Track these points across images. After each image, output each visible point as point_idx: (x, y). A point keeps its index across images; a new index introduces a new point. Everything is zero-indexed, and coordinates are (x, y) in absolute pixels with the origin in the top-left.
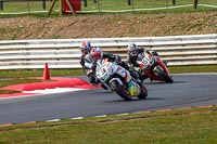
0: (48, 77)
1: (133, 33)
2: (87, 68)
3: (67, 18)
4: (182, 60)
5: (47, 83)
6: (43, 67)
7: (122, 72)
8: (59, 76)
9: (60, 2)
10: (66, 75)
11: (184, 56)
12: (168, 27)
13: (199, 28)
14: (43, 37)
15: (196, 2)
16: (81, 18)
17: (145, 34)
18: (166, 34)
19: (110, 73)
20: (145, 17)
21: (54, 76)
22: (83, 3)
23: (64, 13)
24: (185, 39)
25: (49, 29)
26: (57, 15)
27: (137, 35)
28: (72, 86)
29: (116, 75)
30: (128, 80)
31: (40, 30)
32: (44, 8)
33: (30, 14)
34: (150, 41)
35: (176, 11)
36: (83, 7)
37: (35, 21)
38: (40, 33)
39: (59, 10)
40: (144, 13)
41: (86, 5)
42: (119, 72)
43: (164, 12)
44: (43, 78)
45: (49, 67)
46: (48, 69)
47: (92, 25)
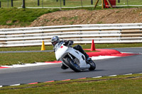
0: (94, 49)
3: (106, 10)
5: (93, 52)
6: (91, 42)
8: (101, 48)
10: (106, 47)
14: (91, 23)
16: (116, 10)
21: (98, 48)
23: (105, 7)
25: (95, 17)
26: (100, 8)
28: (110, 55)
31: (89, 18)
33: (82, 8)
36: (117, 3)
37: (86, 12)
39: (101, 5)
44: (91, 49)
45: (95, 42)
46: (94, 44)
47: (123, 15)
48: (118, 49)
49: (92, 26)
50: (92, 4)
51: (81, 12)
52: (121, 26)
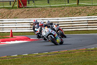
0: (12, 36)
1: (50, 16)
2: (36, 31)
3: (20, 9)
4: (72, 28)
5: (12, 38)
6: (10, 31)
7: (53, 32)
8: (17, 35)
9: (17, 2)
10: (20, 35)
11: (73, 26)
12: (66, 13)
13: (80, 14)
14: (10, 18)
15: (78, 2)
16: (27, 9)
17: (55, 17)
18: (65, 16)
19: (48, 33)
20: (55, 9)
21: (15, 35)
22: (27, 2)
23: (19, 7)
24: (73, 19)
25: (12, 14)
26: (16, 8)
27: (52, 17)
28: (23, 40)
29: (51, 34)
30: (56, 36)
31: (8, 14)
32: (10, 5)
33: (4, 8)
34: (58, 19)
35: (69, 6)
36: (27, 4)
37: (6, 10)
38: (8, 16)
39: (17, 6)
40: (55, 7)
41: (29, 3)
42: (52, 33)
43: (64, 6)
44: (10, 36)
45: (13, 31)
47: (31, 12)
48: (29, 36)
51: (3, 11)
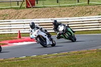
0: (20, 37)
1: (59, 16)
6: (18, 32)
12: (76, 13)
13: (90, 13)
14: (18, 18)
15: (89, 1)
16: (35, 9)
17: (65, 16)
18: (75, 16)
20: (65, 9)
23: (27, 7)
24: (84, 18)
25: (20, 15)
26: (24, 8)
31: (16, 15)
33: (11, 8)
34: (67, 19)
35: (79, 6)
36: (36, 4)
37: (14, 11)
43: (74, 6)
44: (18, 37)
46: (20, 33)
47: (40, 12)
49: (19, 21)
50: (18, 5)
51: (10, 11)
52: (39, 20)
